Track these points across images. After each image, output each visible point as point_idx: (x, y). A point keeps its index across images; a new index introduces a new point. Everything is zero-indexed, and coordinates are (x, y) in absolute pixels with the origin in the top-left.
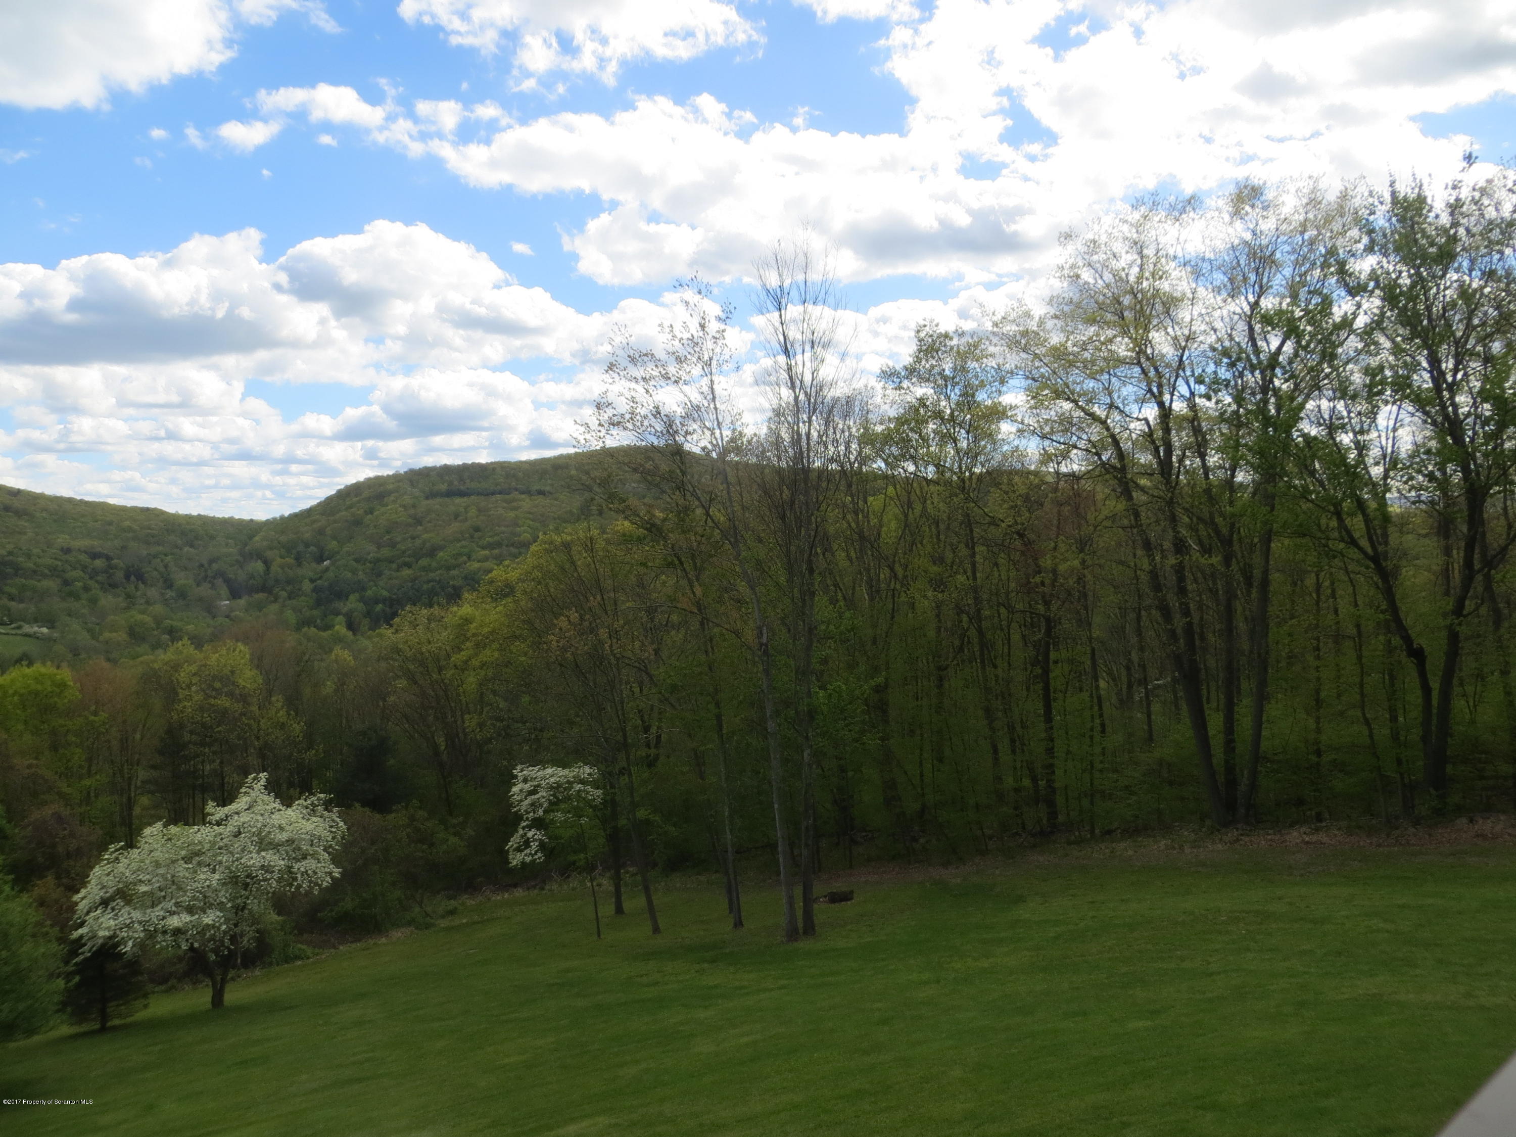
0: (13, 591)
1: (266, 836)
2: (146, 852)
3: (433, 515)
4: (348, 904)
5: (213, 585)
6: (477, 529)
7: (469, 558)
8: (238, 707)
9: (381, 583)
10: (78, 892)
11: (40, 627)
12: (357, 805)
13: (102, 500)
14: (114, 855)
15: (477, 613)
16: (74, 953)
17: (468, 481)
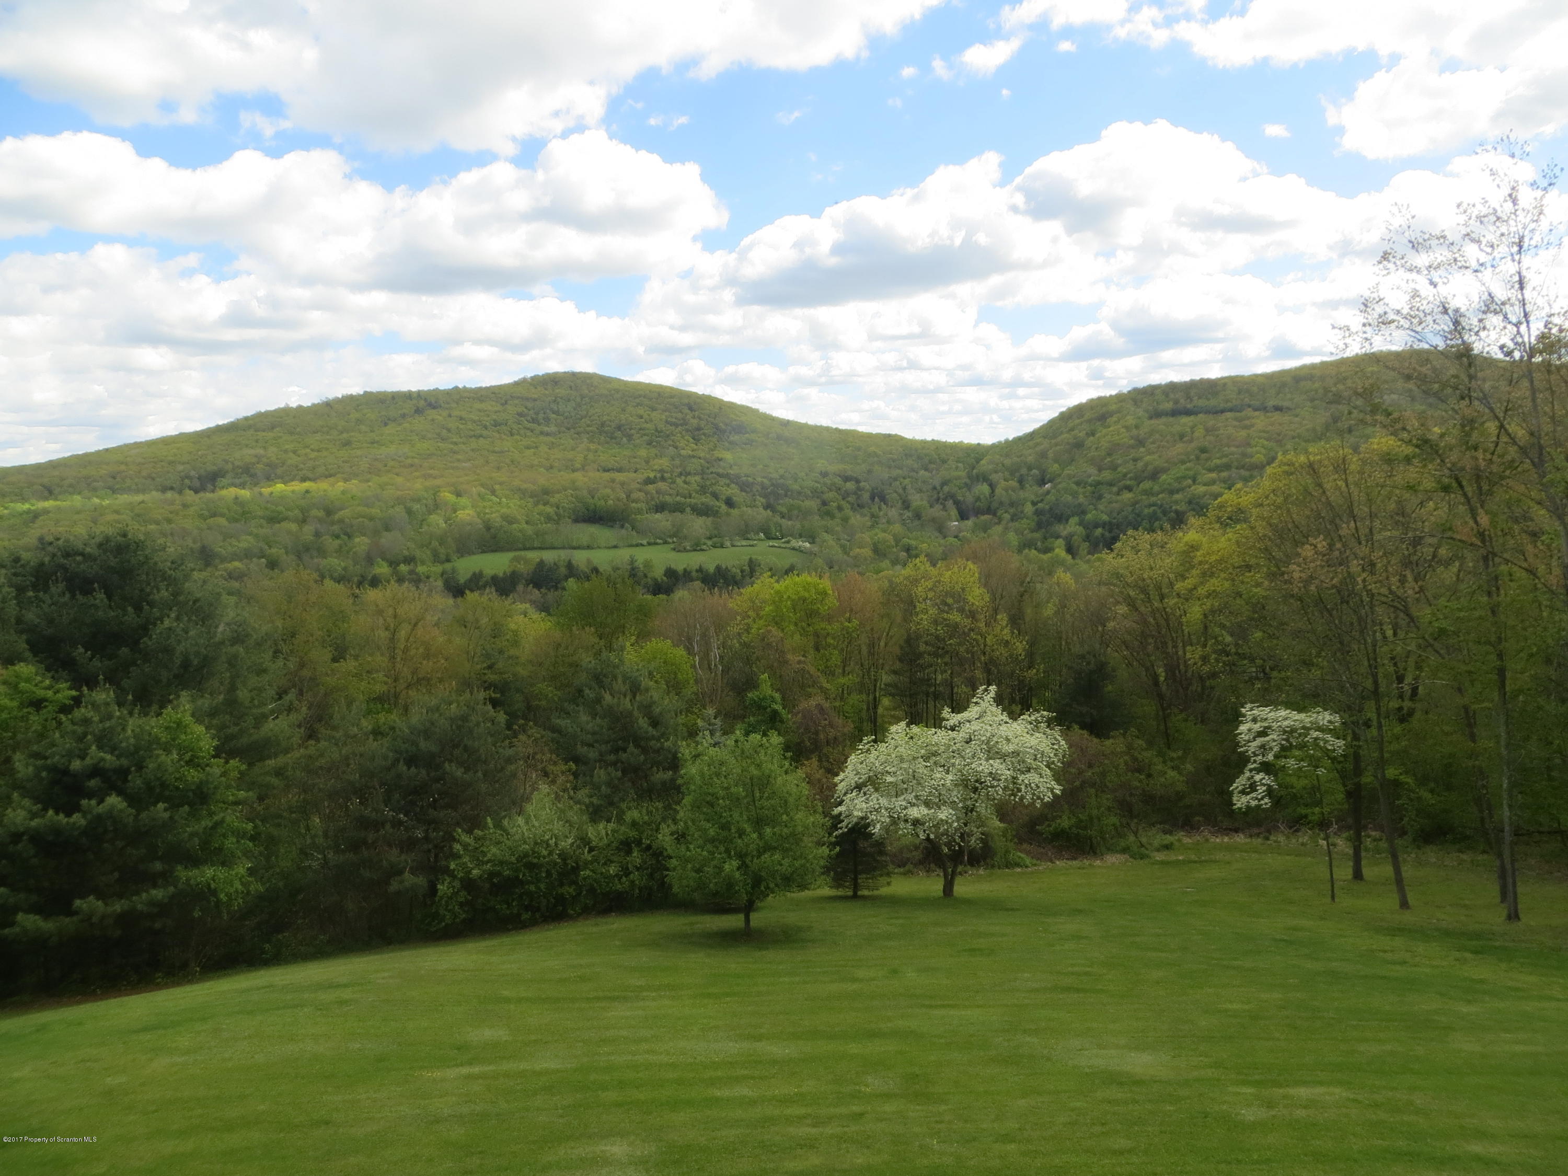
0: (784, 510)
1: (994, 746)
2: (892, 746)
3: (1157, 436)
4: (1065, 822)
5: (944, 507)
6: (1203, 450)
7: (1194, 481)
8: (967, 621)
9: (1101, 507)
10: (837, 775)
11: (803, 542)
12: (1076, 727)
13: (852, 428)
14: (867, 747)
15: (1204, 540)
16: (835, 827)
17: (1196, 398)
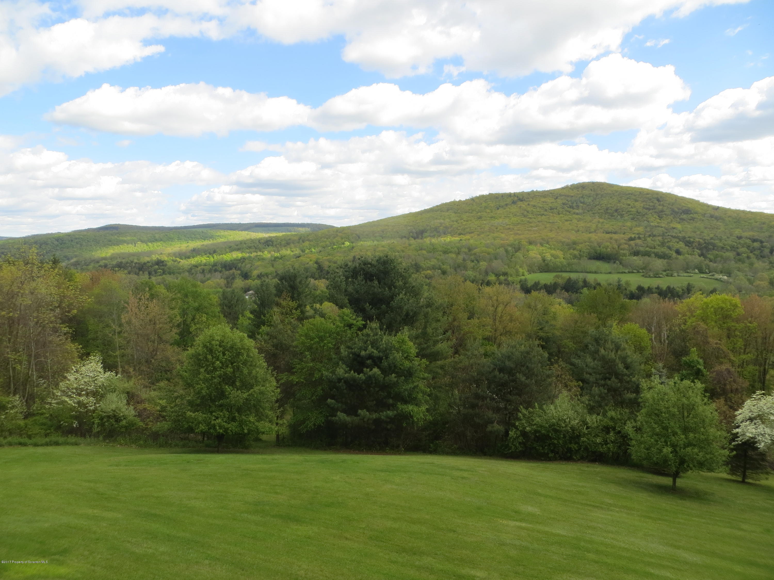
0: (712, 257)
10: (737, 410)
11: (723, 276)
14: (758, 397)
